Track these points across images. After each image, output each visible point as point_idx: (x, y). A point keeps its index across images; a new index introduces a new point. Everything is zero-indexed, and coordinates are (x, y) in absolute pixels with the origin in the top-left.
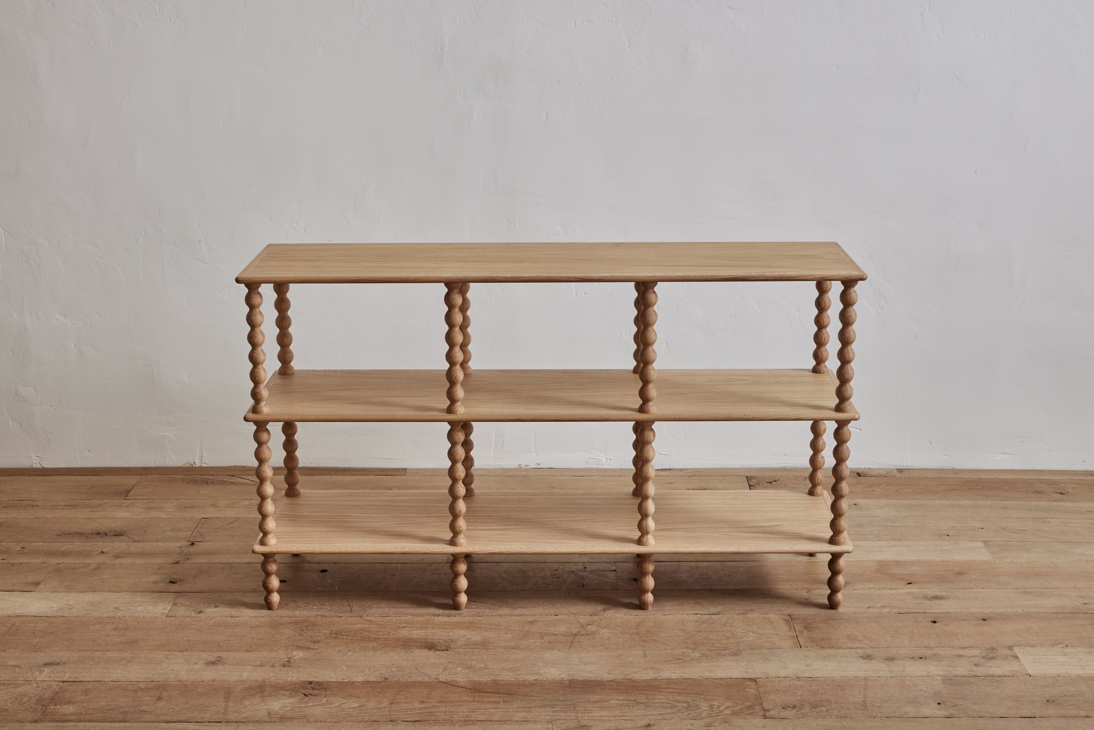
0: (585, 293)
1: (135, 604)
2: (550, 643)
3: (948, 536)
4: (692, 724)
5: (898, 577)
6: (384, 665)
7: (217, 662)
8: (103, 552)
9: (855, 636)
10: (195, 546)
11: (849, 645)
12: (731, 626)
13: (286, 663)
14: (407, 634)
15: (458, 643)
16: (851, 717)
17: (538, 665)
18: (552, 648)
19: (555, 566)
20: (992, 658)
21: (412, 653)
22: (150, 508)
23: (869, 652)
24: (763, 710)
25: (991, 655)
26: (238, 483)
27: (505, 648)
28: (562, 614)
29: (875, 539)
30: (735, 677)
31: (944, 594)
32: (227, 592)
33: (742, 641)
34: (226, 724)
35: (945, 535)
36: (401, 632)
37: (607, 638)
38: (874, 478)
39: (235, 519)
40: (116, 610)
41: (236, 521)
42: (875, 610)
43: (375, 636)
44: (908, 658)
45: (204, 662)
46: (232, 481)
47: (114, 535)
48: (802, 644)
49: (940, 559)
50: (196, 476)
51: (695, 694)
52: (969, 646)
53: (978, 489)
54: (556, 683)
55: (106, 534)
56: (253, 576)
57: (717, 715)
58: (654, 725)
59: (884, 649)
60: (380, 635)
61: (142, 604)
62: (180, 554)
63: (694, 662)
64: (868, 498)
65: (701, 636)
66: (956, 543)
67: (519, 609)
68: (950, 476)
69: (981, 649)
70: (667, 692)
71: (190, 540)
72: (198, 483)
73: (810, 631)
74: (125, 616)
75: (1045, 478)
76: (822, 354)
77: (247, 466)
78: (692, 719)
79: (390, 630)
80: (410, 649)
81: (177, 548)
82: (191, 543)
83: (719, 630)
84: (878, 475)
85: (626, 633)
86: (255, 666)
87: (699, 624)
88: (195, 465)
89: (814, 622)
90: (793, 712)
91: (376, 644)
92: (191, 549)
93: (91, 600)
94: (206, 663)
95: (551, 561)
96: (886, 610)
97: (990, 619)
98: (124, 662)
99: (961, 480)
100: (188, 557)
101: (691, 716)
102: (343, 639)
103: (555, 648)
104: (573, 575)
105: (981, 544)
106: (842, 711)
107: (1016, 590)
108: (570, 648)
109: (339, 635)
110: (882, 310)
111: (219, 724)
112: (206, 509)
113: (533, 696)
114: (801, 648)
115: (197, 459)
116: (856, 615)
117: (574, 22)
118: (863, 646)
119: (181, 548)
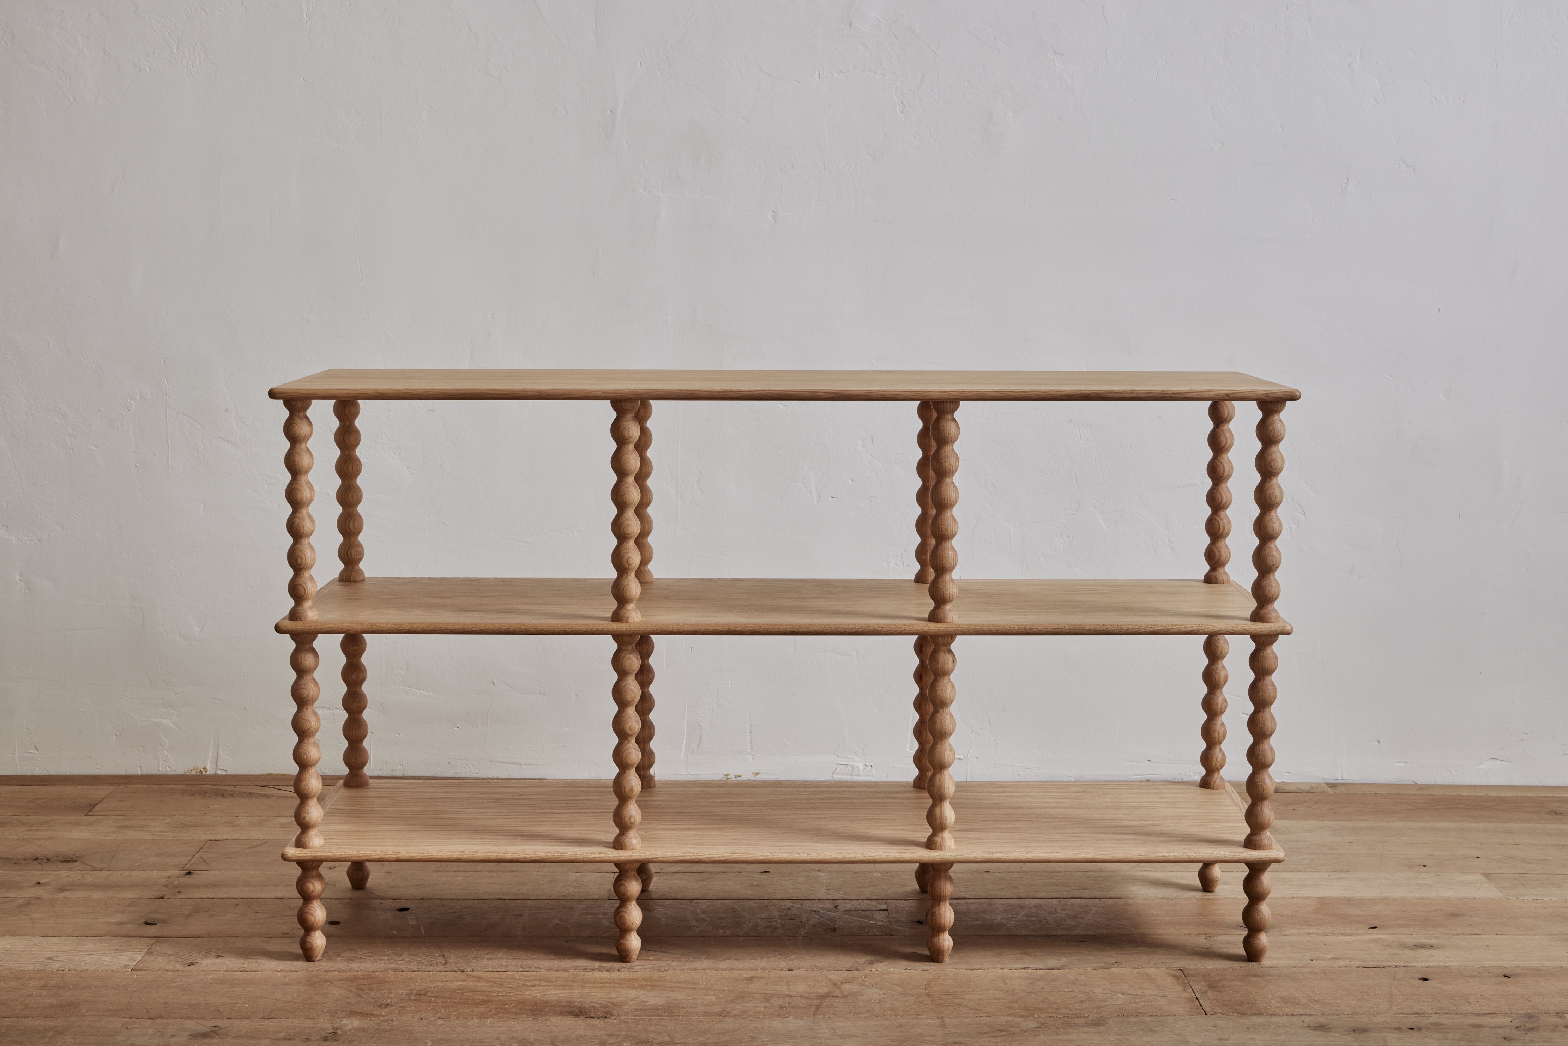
0: (832, 497)
1: (81, 953)
2: (781, 1007)
3: (1424, 866)
5: (1353, 919)
6: (497, 1039)
7: (211, 1034)
8: (39, 883)
9: (1295, 998)
10: (193, 876)
11: (1287, 1010)
12: (1085, 984)
13: (329, 1035)
14: (539, 995)
15: (624, 1007)
17: (761, 1038)
18: (784, 1015)
19: (787, 904)
20: (1532, 1029)
21: (547, 1022)
22: (126, 826)
23: (1322, 1020)
25: (1529, 1025)
26: (273, 796)
27: (705, 1014)
28: (799, 968)
29: (1306, 870)
31: (1433, 941)
32: (238, 937)
33: (1107, 1006)
35: (1419, 865)
36: (528, 993)
37: (877, 1001)
38: (1292, 794)
39: (262, 842)
40: (49, 961)
41: (264, 843)
42: (1324, 963)
43: (485, 998)
44: (1389, 1028)
45: (189, 1033)
46: (263, 793)
47: (61, 861)
48: (1207, 1009)
49: (1417, 896)
50: (206, 786)
52: (1490, 1012)
53: (1459, 808)
55: (49, 860)
56: (285, 916)
59: (1346, 1016)
60: (493, 996)
61: (93, 953)
62: (166, 886)
63: (1027, 1034)
64: (1287, 819)
65: (1036, 999)
66: (1439, 875)
67: (728, 960)
68: (1413, 793)
69: (1509, 1017)
71: (186, 868)
72: (208, 795)
73: (1218, 991)
74: (63, 969)
75: (1564, 795)
76: (1219, 552)
77: (289, 775)
79: (509, 989)
80: (542, 1016)
81: (163, 878)
82: (187, 872)
83: (1066, 990)
85: (910, 994)
86: (276, 1039)
87: (1031, 981)
88: (206, 772)
89: (1223, 980)
91: (485, 1009)
92: (187, 880)
93: (8, 947)
94: (192, 1035)
95: (779, 897)
96: (1342, 963)
97: (1517, 975)
98: (50, 1034)
99: (1430, 797)
100: (180, 890)
102: (430, 1002)
103: (790, 1016)
104: (817, 917)
105: (1480, 877)
107: (1550, 936)
108: (815, 1014)
109: (422, 996)
110: (1298, 526)
112: (216, 828)
114: (1206, 1014)
115: (209, 762)
116: (1293, 969)
117: (817, 73)
118: (1312, 1013)
119: (169, 878)
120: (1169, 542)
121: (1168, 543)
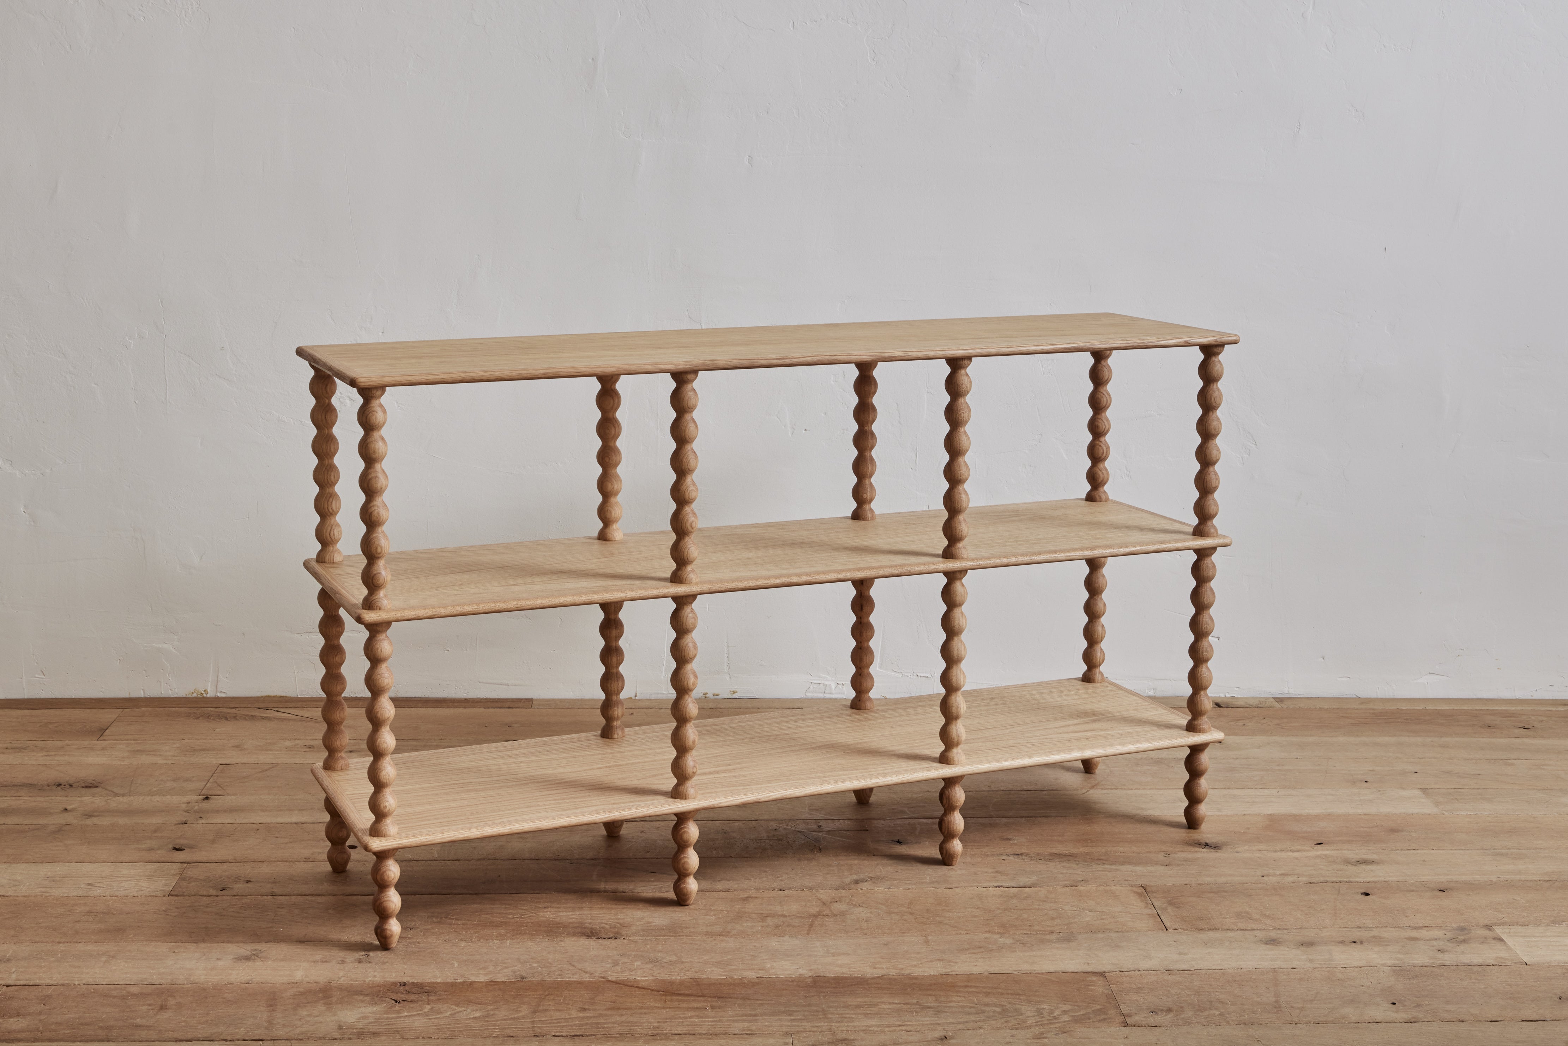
0: (806, 430)
1: (119, 879)
2: (777, 926)
3: (1366, 782)
4: (1013, 1036)
5: (1300, 835)
6: (518, 959)
7: (253, 957)
8: (66, 809)
9: (1248, 913)
10: (211, 801)
11: (1241, 925)
12: (1055, 902)
13: (362, 957)
14: (551, 916)
15: (632, 928)
16: (1260, 1023)
17: (761, 957)
18: (780, 934)
19: (774, 825)
20: (1464, 941)
21: (562, 943)
22: (138, 751)
23: (1273, 934)
24: (1121, 1016)
25: (1461, 938)
26: (275, 718)
27: (707, 934)
28: (790, 888)
29: (1256, 787)
30: (1071, 971)
31: (1374, 857)
32: (263, 862)
33: (1075, 922)
34: (272, 1042)
35: (1361, 781)
36: (541, 914)
37: (865, 920)
38: (1241, 709)
39: (271, 766)
40: (89, 887)
41: (273, 767)
42: (1274, 880)
43: (502, 920)
44: (1334, 942)
45: (232, 957)
46: (265, 715)
47: (83, 787)
48: (1168, 925)
49: (1360, 812)
50: (208, 709)
51: (1011, 994)
52: (1426, 925)
53: (1399, 722)
54: (792, 981)
55: (71, 786)
56: (304, 841)
57: (1050, 1023)
58: (952, 1038)
59: (1294, 931)
60: (509, 918)
61: (130, 879)
62: (187, 811)
63: (1004, 950)
64: (1237, 734)
65: (1011, 916)
66: (1380, 791)
67: (723, 881)
68: (1355, 707)
69: (1444, 930)
70: (967, 992)
71: (203, 793)
72: (212, 718)
73: (1178, 908)
74: (104, 895)
75: (1497, 708)
77: (287, 697)
78: (1012, 1029)
79: (524, 911)
80: (557, 936)
81: (183, 803)
82: (205, 796)
83: (1037, 907)
84: (1247, 706)
85: (894, 913)
86: (314, 962)
87: (1005, 899)
88: (207, 694)
89: (1182, 896)
90: (1168, 1017)
91: (503, 931)
92: (206, 805)
93: (49, 873)
94: (236, 958)
95: (766, 818)
96: (1290, 879)
97: (1451, 889)
98: (104, 959)
99: (1373, 711)
100: (201, 815)
101: (1010, 1024)
102: (451, 924)
103: (785, 934)
104: (803, 837)
105: (1418, 793)
106: (1244, 1016)
107: (1482, 851)
108: (808, 934)
109: (444, 918)
110: (1249, 455)
111: (261, 1042)
112: (225, 752)
113: (758, 1000)
114: (1167, 930)
115: (209, 685)
116: (1245, 885)
117: (792, 21)
118: (1263, 927)
119: (189, 803)
120: (1127, 470)
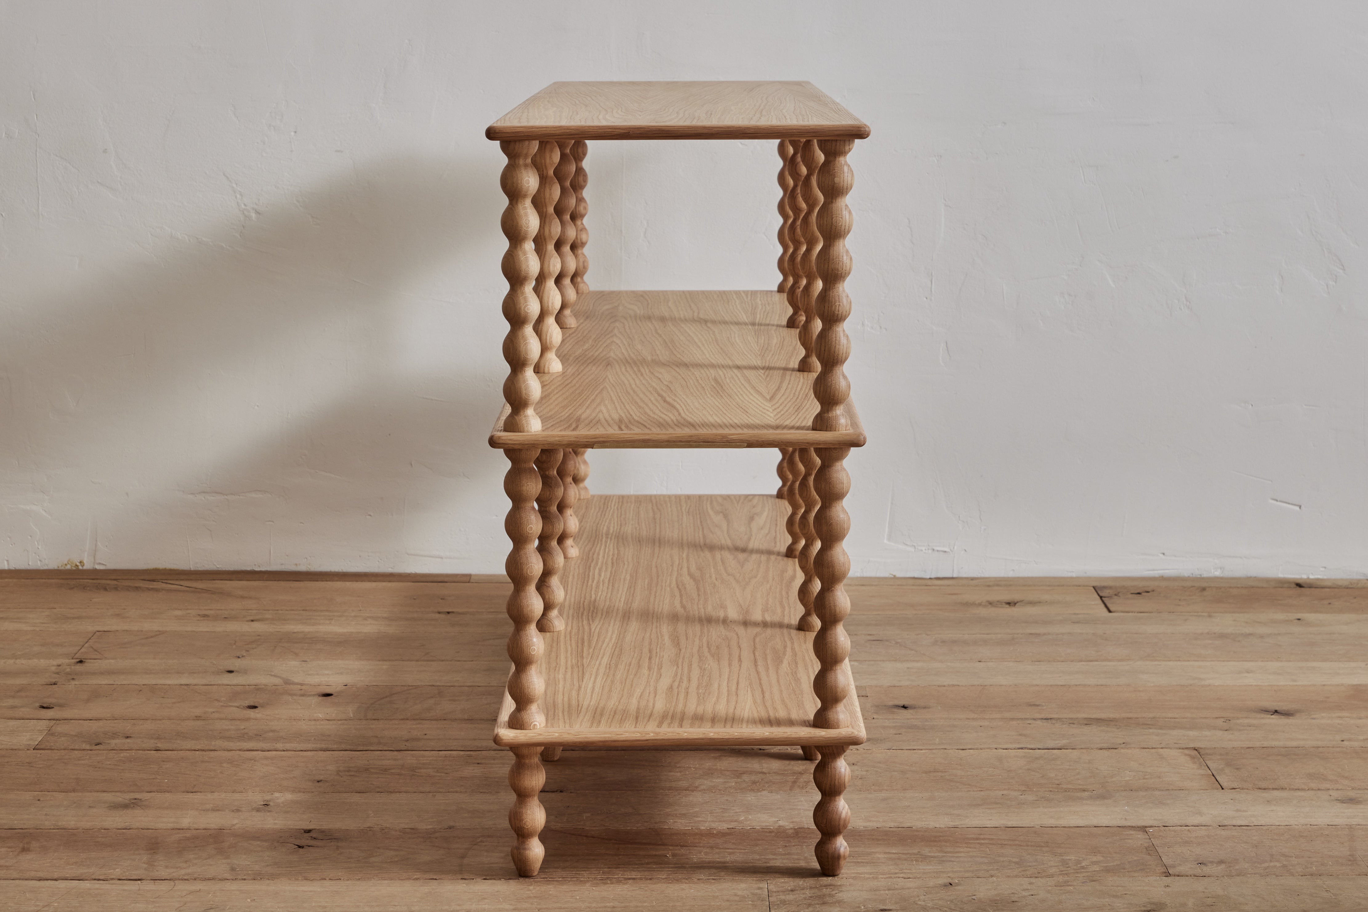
2: (754, 783)
4: (1031, 883)
7: (132, 806)
9: (1322, 775)
10: (86, 664)
11: (1313, 785)
12: (1089, 763)
13: (261, 806)
16: (1331, 874)
17: (734, 810)
18: (758, 790)
23: (1352, 794)
24: (1162, 866)
26: (163, 590)
29: (1340, 660)
30: (1104, 825)
32: (146, 719)
33: (1113, 781)
34: (153, 881)
36: (474, 770)
37: (859, 777)
38: (1328, 590)
39: (157, 633)
41: (160, 634)
42: (1356, 744)
46: (151, 587)
48: (1224, 784)
50: (84, 580)
51: (1031, 846)
54: (770, 832)
57: (1077, 873)
58: (957, 884)
62: (58, 673)
63: (1025, 806)
64: (1321, 612)
65: (1035, 776)
70: (979, 843)
71: (76, 657)
72: (88, 588)
73: (1237, 769)
77: (178, 570)
78: (1031, 877)
81: (53, 666)
82: (78, 660)
83: (1067, 768)
86: (204, 810)
88: (83, 566)
89: (1242, 758)
90: (1219, 868)
92: (79, 668)
94: (111, 806)
100: (73, 677)
101: (1028, 873)
103: (764, 790)
106: (1311, 868)
111: (139, 882)
112: (103, 620)
113: (728, 849)
114: (1223, 789)
115: (86, 555)
116: (1321, 749)
118: (1340, 788)
119: (59, 666)
121: (1185, 302)
